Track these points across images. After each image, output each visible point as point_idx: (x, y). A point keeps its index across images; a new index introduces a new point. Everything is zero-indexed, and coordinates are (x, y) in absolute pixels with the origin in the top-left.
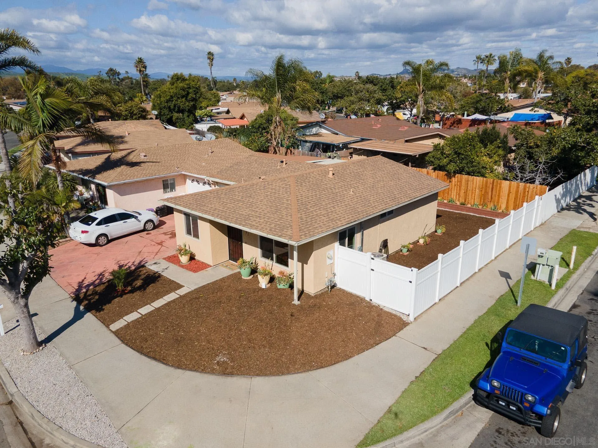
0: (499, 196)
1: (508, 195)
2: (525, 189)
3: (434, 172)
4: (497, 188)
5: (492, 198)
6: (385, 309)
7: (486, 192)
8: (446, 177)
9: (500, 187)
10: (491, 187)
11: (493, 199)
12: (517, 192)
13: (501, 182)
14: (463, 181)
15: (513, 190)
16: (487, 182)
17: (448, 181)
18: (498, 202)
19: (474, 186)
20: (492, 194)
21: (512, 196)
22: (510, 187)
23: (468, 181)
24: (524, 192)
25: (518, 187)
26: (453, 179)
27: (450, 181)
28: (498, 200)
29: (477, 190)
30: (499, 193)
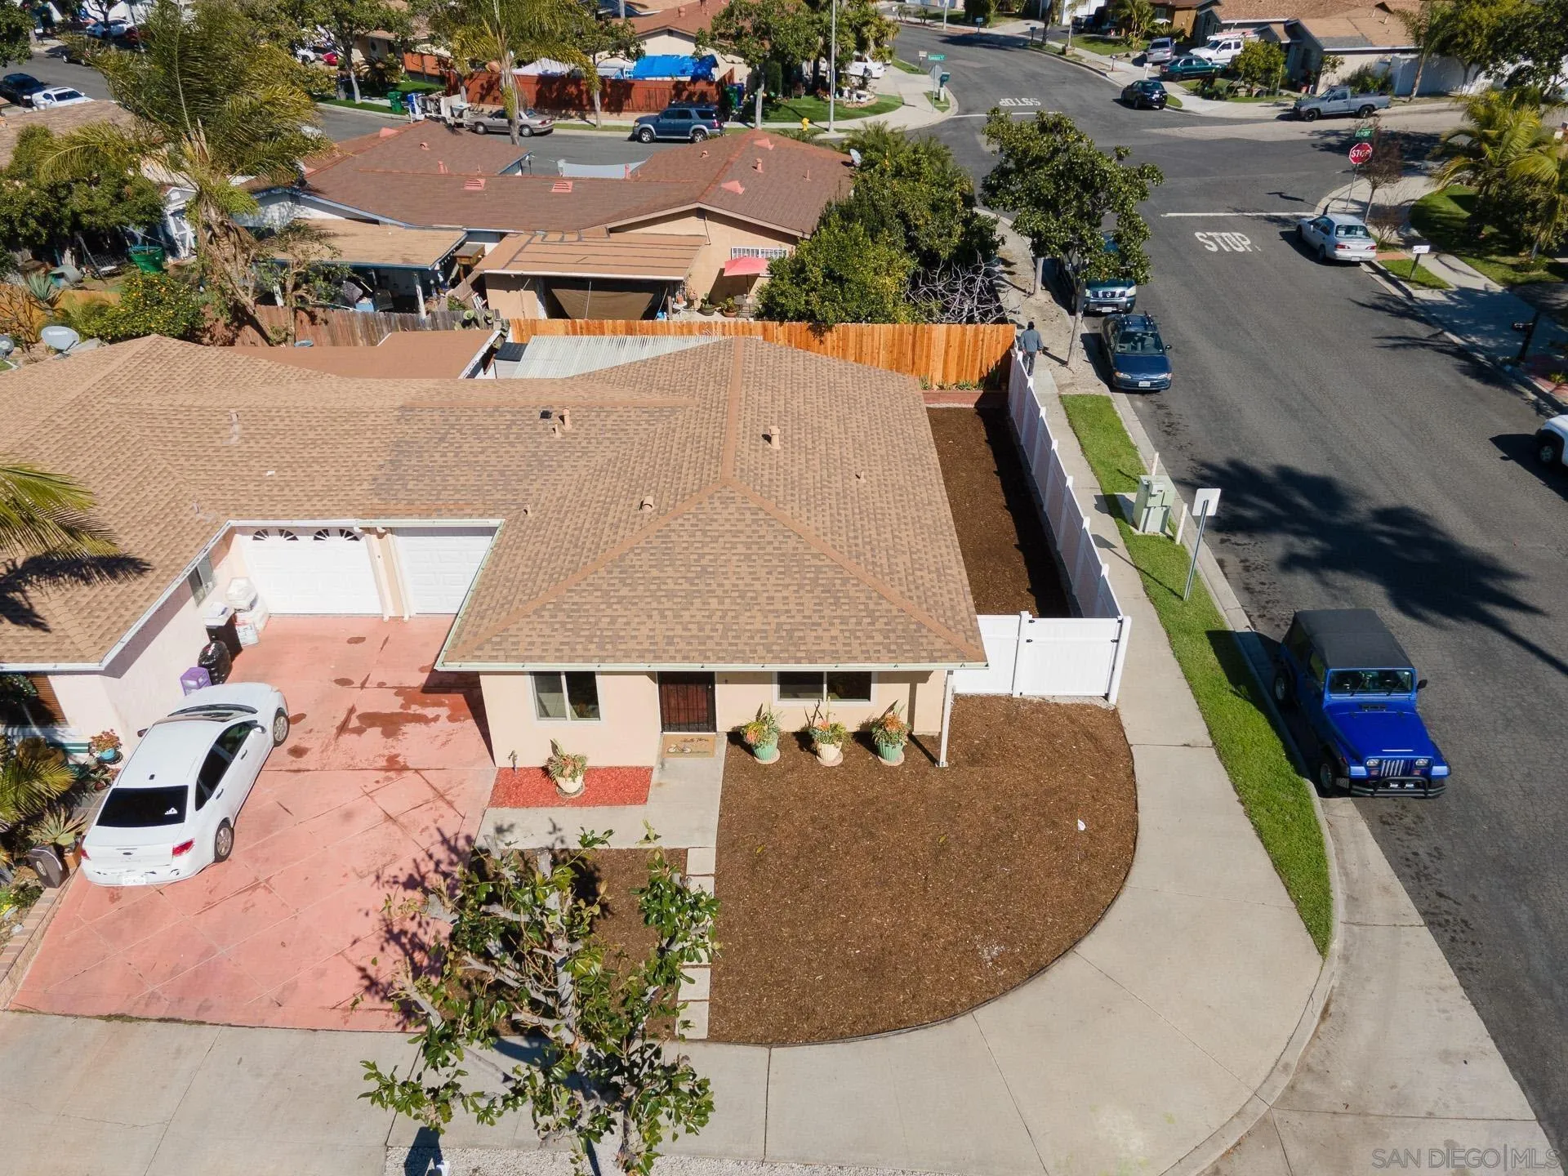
0: (928, 357)
1: (946, 352)
2: (976, 335)
3: (781, 325)
4: (922, 342)
5: (914, 363)
6: (1062, 702)
7: (902, 353)
8: (810, 334)
9: (930, 339)
10: (911, 341)
11: (916, 366)
12: (962, 343)
13: (930, 329)
14: (852, 336)
15: (955, 343)
16: (901, 334)
17: (817, 342)
18: (927, 370)
19: (876, 344)
20: (914, 355)
21: (954, 353)
22: (948, 335)
23: (862, 335)
24: (976, 342)
25: (964, 334)
26: (828, 335)
27: (821, 342)
28: (928, 364)
29: (882, 352)
30: (929, 351)
